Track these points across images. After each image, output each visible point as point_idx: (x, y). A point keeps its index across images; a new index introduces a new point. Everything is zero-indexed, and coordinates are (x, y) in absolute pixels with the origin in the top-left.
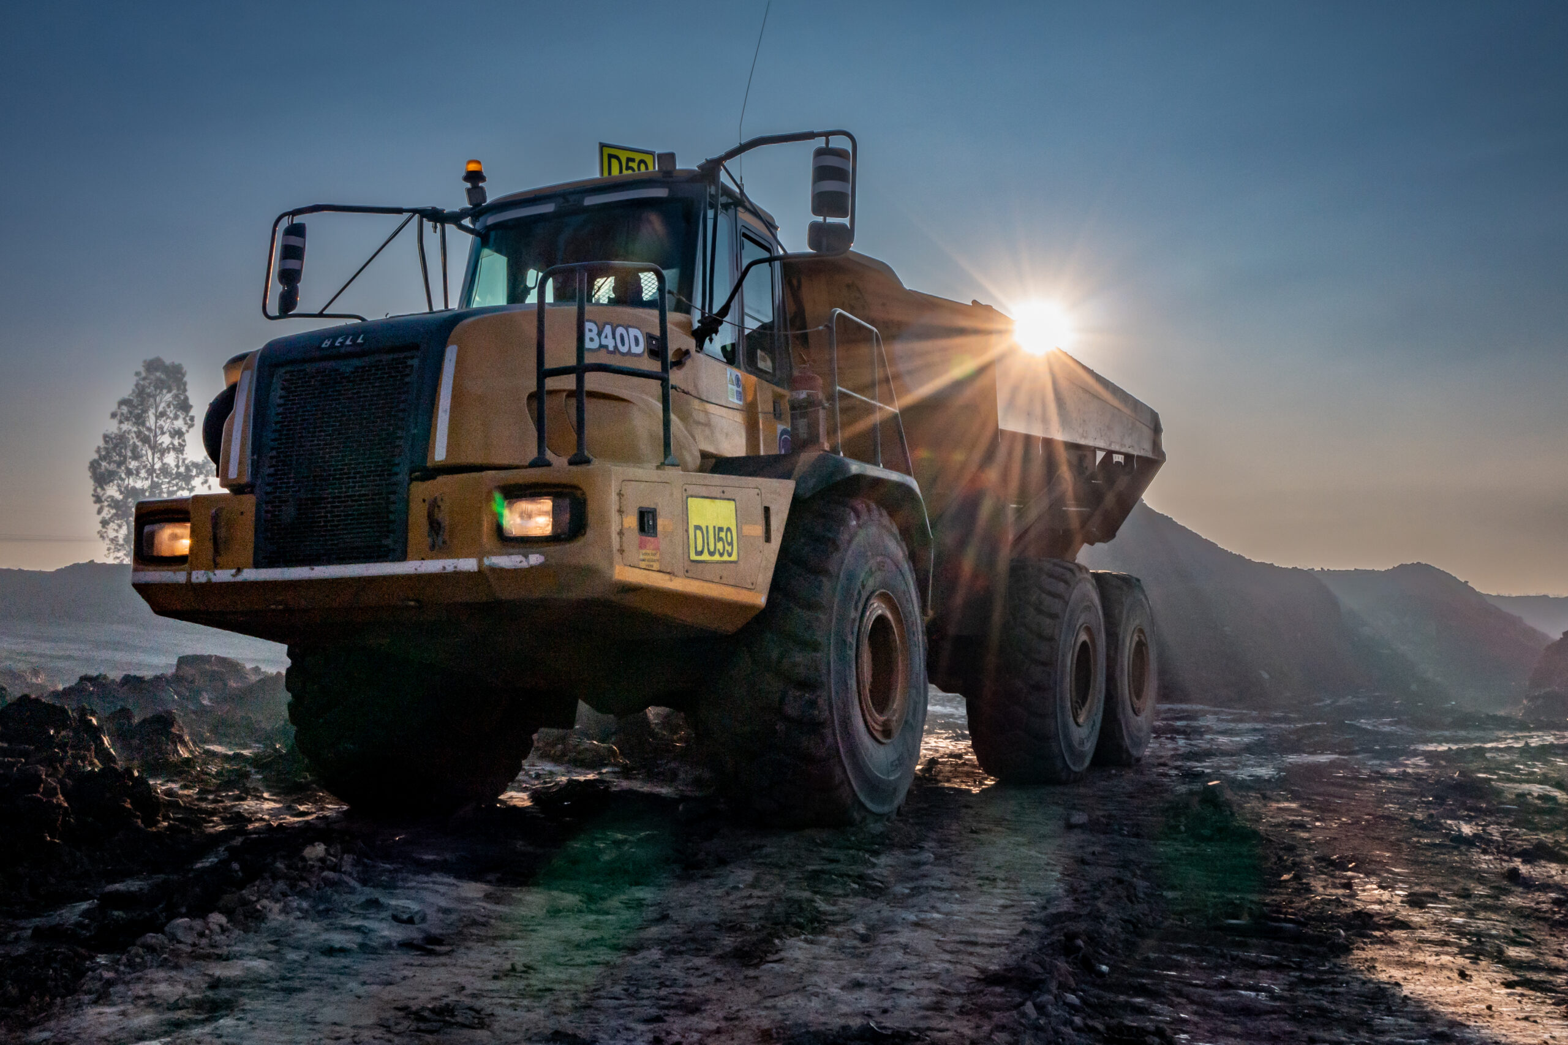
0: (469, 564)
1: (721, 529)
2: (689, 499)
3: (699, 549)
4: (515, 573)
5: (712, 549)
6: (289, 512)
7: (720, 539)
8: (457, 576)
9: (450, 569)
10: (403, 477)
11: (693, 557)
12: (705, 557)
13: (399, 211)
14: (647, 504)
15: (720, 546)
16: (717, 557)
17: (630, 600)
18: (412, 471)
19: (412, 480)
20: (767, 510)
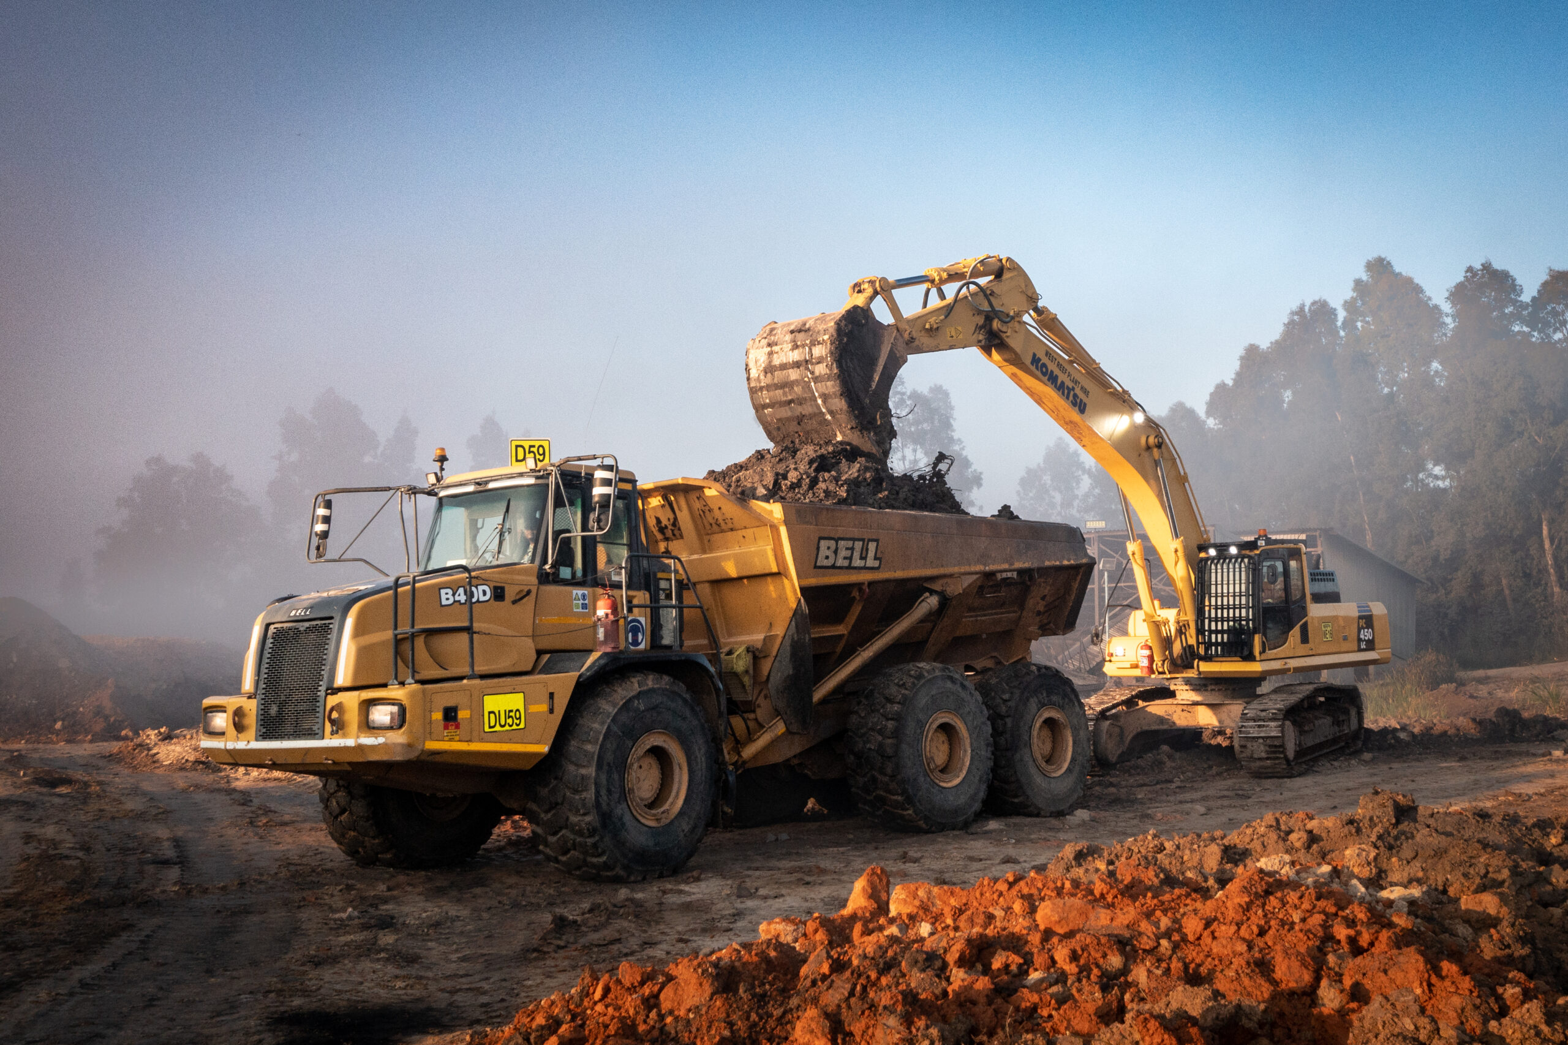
0: (350, 742)
1: (511, 711)
2: (485, 697)
3: (492, 724)
4: (373, 748)
5: (503, 723)
6: (274, 710)
7: (509, 717)
8: (346, 749)
9: (342, 745)
10: (322, 694)
11: (487, 729)
12: (498, 728)
13: (390, 489)
14: (451, 703)
15: (510, 721)
16: (507, 728)
17: (438, 758)
18: (327, 690)
19: (327, 694)
20: (552, 695)
